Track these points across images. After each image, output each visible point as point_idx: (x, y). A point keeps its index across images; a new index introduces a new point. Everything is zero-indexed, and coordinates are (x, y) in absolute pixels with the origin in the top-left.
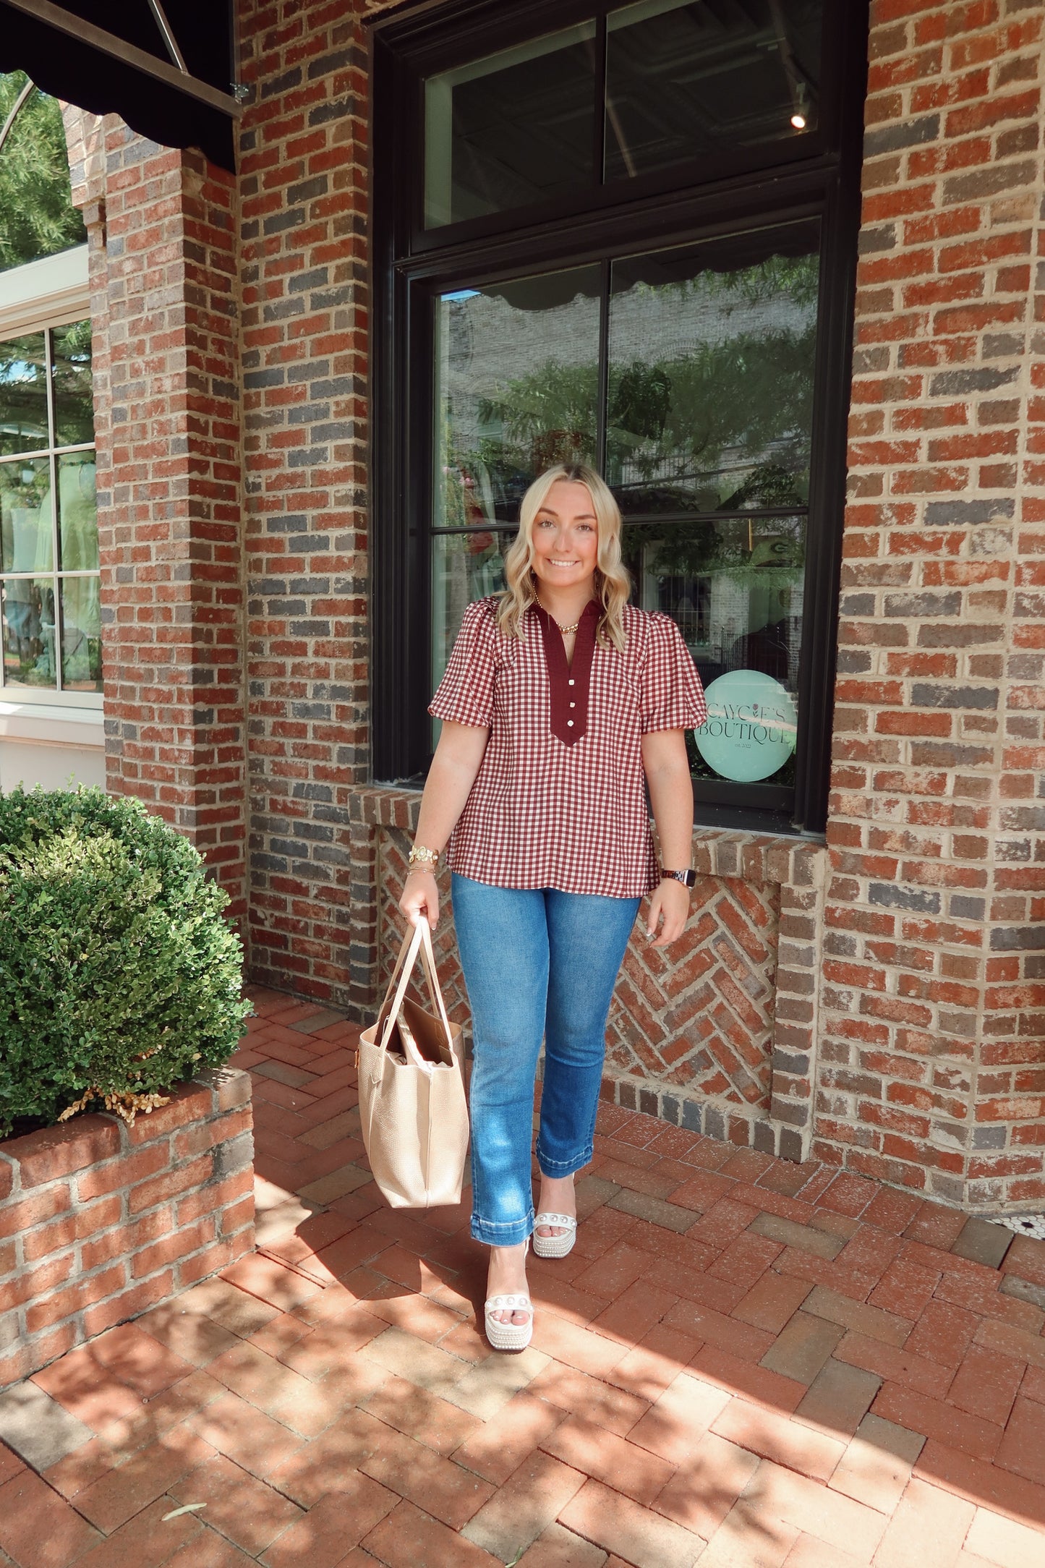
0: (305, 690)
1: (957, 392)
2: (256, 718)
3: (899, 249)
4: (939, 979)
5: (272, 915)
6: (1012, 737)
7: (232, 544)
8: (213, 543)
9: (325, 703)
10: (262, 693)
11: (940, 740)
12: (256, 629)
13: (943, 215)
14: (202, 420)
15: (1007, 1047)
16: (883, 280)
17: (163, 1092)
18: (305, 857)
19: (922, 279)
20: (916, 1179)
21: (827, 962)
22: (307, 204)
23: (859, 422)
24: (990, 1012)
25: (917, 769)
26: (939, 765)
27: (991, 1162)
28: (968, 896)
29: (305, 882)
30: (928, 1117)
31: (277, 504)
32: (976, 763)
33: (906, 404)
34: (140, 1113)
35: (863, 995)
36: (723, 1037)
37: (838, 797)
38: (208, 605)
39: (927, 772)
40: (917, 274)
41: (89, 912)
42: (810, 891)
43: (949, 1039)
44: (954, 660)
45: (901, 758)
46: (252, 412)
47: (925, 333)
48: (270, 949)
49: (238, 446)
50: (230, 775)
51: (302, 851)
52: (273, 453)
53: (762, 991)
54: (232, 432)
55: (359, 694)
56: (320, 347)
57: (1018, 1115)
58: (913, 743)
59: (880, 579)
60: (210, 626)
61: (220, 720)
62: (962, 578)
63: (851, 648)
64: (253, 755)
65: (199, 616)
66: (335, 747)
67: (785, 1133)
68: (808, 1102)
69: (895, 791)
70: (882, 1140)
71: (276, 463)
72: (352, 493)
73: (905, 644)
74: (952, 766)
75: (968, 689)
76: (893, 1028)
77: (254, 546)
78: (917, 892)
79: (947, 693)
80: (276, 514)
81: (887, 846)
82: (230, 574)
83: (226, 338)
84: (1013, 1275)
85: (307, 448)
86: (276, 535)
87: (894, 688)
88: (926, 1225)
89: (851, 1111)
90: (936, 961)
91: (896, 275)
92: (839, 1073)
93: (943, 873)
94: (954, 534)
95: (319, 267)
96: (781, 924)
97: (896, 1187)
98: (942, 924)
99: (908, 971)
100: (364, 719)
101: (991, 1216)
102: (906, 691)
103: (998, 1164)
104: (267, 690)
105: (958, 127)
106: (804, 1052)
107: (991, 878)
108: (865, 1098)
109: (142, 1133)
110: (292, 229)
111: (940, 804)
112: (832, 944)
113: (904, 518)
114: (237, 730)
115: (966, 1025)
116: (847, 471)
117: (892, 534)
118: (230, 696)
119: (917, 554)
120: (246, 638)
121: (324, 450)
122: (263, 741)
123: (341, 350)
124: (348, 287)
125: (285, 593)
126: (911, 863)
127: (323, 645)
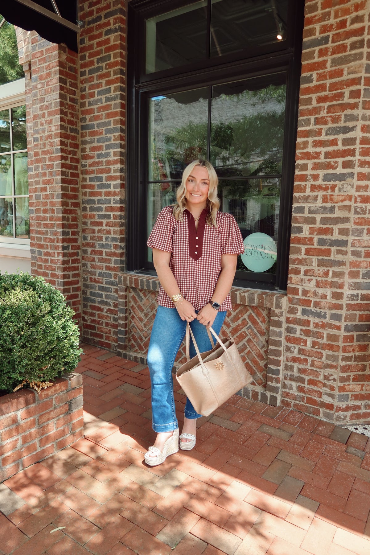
0: (102, 239)
1: (335, 135)
2: (85, 248)
3: (315, 83)
4: (326, 342)
5: (90, 319)
6: (353, 257)
7: (76, 186)
8: (70, 186)
9: (109, 243)
10: (87, 240)
11: (327, 258)
12: (85, 216)
13: (330, 71)
14: (66, 142)
15: (349, 367)
16: (309, 94)
17: (51, 381)
18: (102, 298)
19: (323, 94)
20: (317, 413)
21: (287, 336)
22: (104, 64)
23: (300, 145)
24: (344, 354)
25: (319, 268)
26: (326, 267)
27: (344, 407)
28: (337, 313)
29: (102, 307)
30: (321, 390)
31: (92, 172)
32: (339, 266)
33: (316, 138)
34: (43, 389)
35: (299, 348)
36: (250, 362)
37: (291, 278)
38: (68, 208)
39: (322, 269)
40: (321, 92)
41: (24, 317)
42: (281, 311)
43: (329, 363)
44: (333, 230)
45: (314, 264)
46: (84, 139)
47: (323, 113)
48: (89, 331)
49: (79, 151)
50: (75, 269)
51: (101, 296)
52: (91, 154)
53: (264, 346)
54: (76, 146)
55: (122, 240)
56: (108, 116)
57: (353, 390)
58: (318, 259)
59: (307, 201)
60: (68, 215)
62: (336, 200)
63: (296, 225)
64: (84, 262)
65: (65, 212)
66: (113, 259)
67: (271, 396)
68: (280, 385)
69: (311, 276)
70: (305, 399)
71: (92, 157)
72: (119, 168)
73: (315, 224)
74: (331, 267)
75: (337, 240)
76: (310, 360)
77: (84, 187)
78: (318, 312)
79: (330, 241)
80: (92, 175)
81: (308, 295)
82: (76, 197)
83: (74, 112)
84: (351, 446)
85: (103, 152)
86: (92, 183)
87: (311, 239)
88: (320, 428)
89: (295, 388)
90: (325, 336)
91: (314, 93)
92: (291, 375)
93: (328, 305)
94: (333, 185)
95: (108, 87)
96: (270, 323)
97: (310, 415)
98: (327, 323)
99: (315, 339)
100: (123, 249)
101: (343, 426)
102: (316, 240)
103: (346, 407)
104: (89, 239)
105: (336, 40)
106: (278, 368)
107: (344, 307)
108: (299, 384)
109: (43, 396)
110: (98, 73)
111: (327, 281)
112: (288, 330)
113: (315, 179)
114: (78, 253)
115: (335, 358)
116: (295, 162)
117: (311, 185)
118: (76, 240)
119: (320, 192)
120: (81, 220)
121: (109, 153)
122: (87, 257)
123: (116, 117)
124: (118, 94)
125: (95, 204)
126: (317, 301)
127: (109, 223)
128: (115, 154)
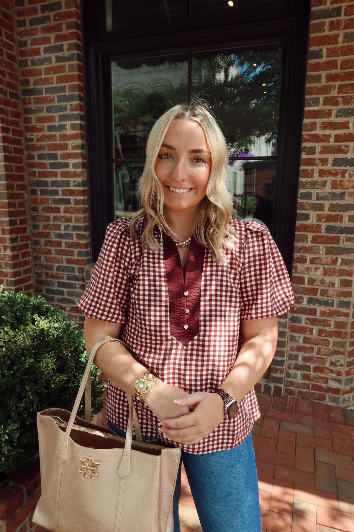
0: (60, 227)
1: (346, 117)
2: (37, 239)
3: (324, 59)
4: (333, 330)
7: (21, 165)
8: (14, 165)
9: (70, 232)
10: (39, 228)
11: (336, 246)
12: (35, 201)
13: (342, 47)
14: (6, 109)
16: (318, 71)
18: (63, 295)
19: (333, 72)
20: (323, 398)
21: (291, 326)
22: (52, 14)
23: (307, 126)
24: (351, 340)
25: (327, 256)
26: (335, 255)
27: (348, 389)
28: (345, 300)
29: (64, 305)
30: (328, 377)
31: (42, 148)
32: (349, 254)
33: (326, 120)
35: (304, 337)
37: (296, 267)
38: (13, 192)
39: (330, 257)
40: (332, 69)
43: (336, 350)
44: (342, 216)
45: (321, 252)
46: (28, 106)
47: (334, 93)
49: (21, 122)
50: (26, 263)
51: (62, 293)
52: (39, 125)
54: (17, 115)
55: (86, 229)
56: (61, 79)
58: (325, 247)
59: (314, 186)
60: (15, 201)
61: (21, 241)
62: (346, 186)
63: (302, 212)
64: (35, 255)
65: (10, 196)
66: (76, 250)
67: (275, 387)
68: (283, 376)
69: (318, 264)
70: (311, 386)
71: (41, 130)
72: (80, 144)
73: (323, 211)
74: (340, 255)
75: (347, 227)
77: (32, 165)
78: (326, 300)
79: (339, 229)
80: (42, 152)
81: (315, 284)
82: (21, 178)
83: (13, 72)
85: (57, 124)
86: (43, 161)
87: (319, 227)
88: (332, 415)
89: (299, 377)
91: (323, 69)
92: (295, 364)
93: (335, 293)
94: (343, 170)
95: (59, 43)
97: (316, 401)
98: (335, 311)
99: (322, 328)
100: (88, 239)
101: (348, 407)
102: (323, 228)
103: (350, 389)
104: (41, 227)
105: (350, 13)
106: (283, 359)
107: (353, 294)
108: (304, 372)
110: (45, 25)
111: (335, 269)
112: (293, 319)
113: (324, 163)
114: (27, 244)
115: (343, 345)
116: (301, 145)
117: (319, 169)
118: (24, 230)
119: (329, 177)
120: (29, 205)
121: (65, 125)
122: (40, 249)
123: (72, 81)
124: (74, 54)
125: (48, 186)
126: (324, 290)
127: (68, 208)
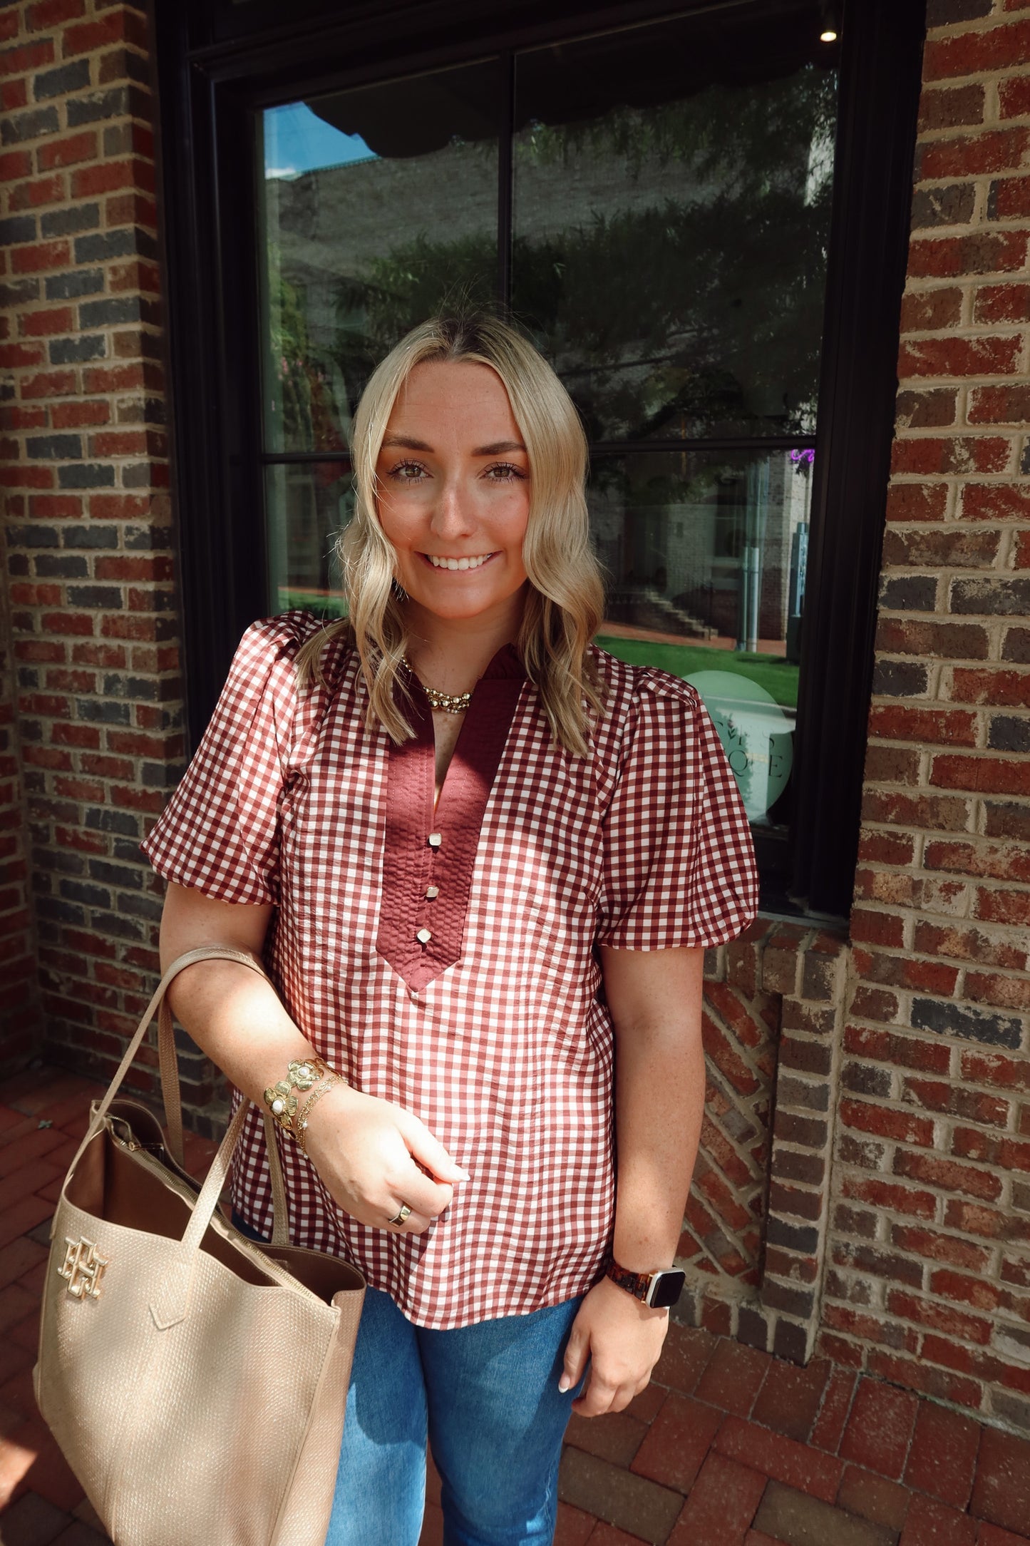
0: (93, 683)
2: (31, 718)
3: (997, 18)
4: (1014, 1139)
5: (69, 979)
9: (122, 702)
10: (36, 685)
12: (23, 595)
16: (968, 71)
18: (108, 906)
20: (969, 1395)
21: (847, 1102)
23: (919, 306)
25: (995, 842)
26: (1027, 838)
29: (110, 939)
30: (989, 1318)
31: (38, 419)
33: (998, 278)
35: (898, 1150)
37: (870, 876)
39: (1009, 847)
42: (826, 1008)
43: (1026, 1219)
45: (970, 825)
48: (70, 1022)
51: (102, 899)
52: (28, 343)
53: (747, 1134)
55: (169, 690)
56: (86, 183)
58: (988, 804)
59: (946, 556)
63: (896, 658)
64: (29, 768)
66: (140, 762)
67: (782, 1326)
68: (814, 1286)
69: (958, 872)
70: (921, 1341)
71: (33, 359)
72: (142, 404)
73: (982, 656)
76: (943, 1199)
77: (10, 477)
78: (986, 1016)
80: (38, 432)
81: (942, 949)
85: (76, 337)
86: (41, 463)
87: (962, 722)
89: (875, 1299)
90: (1012, 1112)
91: (989, 63)
92: (860, 1249)
93: (1026, 993)
95: (77, 58)
96: (782, 1049)
97: (938, 1401)
98: (1022, 1063)
99: (968, 1124)
100: (176, 724)
102: (981, 726)
104: (43, 681)
106: (812, 1224)
108: (897, 1285)
111: (1028, 895)
112: (853, 1078)
113: (989, 461)
114: (4, 735)
116: (897, 385)
117: (968, 485)
119: (1008, 519)
120: (8, 608)
121: (100, 339)
122: (41, 750)
123: (115, 188)
124: (120, 90)
125: (57, 547)
126: (979, 975)
127: (114, 621)
128: (122, 344)
